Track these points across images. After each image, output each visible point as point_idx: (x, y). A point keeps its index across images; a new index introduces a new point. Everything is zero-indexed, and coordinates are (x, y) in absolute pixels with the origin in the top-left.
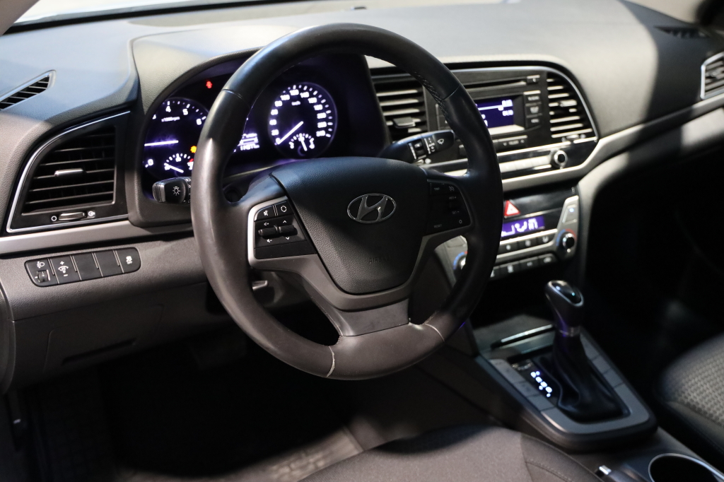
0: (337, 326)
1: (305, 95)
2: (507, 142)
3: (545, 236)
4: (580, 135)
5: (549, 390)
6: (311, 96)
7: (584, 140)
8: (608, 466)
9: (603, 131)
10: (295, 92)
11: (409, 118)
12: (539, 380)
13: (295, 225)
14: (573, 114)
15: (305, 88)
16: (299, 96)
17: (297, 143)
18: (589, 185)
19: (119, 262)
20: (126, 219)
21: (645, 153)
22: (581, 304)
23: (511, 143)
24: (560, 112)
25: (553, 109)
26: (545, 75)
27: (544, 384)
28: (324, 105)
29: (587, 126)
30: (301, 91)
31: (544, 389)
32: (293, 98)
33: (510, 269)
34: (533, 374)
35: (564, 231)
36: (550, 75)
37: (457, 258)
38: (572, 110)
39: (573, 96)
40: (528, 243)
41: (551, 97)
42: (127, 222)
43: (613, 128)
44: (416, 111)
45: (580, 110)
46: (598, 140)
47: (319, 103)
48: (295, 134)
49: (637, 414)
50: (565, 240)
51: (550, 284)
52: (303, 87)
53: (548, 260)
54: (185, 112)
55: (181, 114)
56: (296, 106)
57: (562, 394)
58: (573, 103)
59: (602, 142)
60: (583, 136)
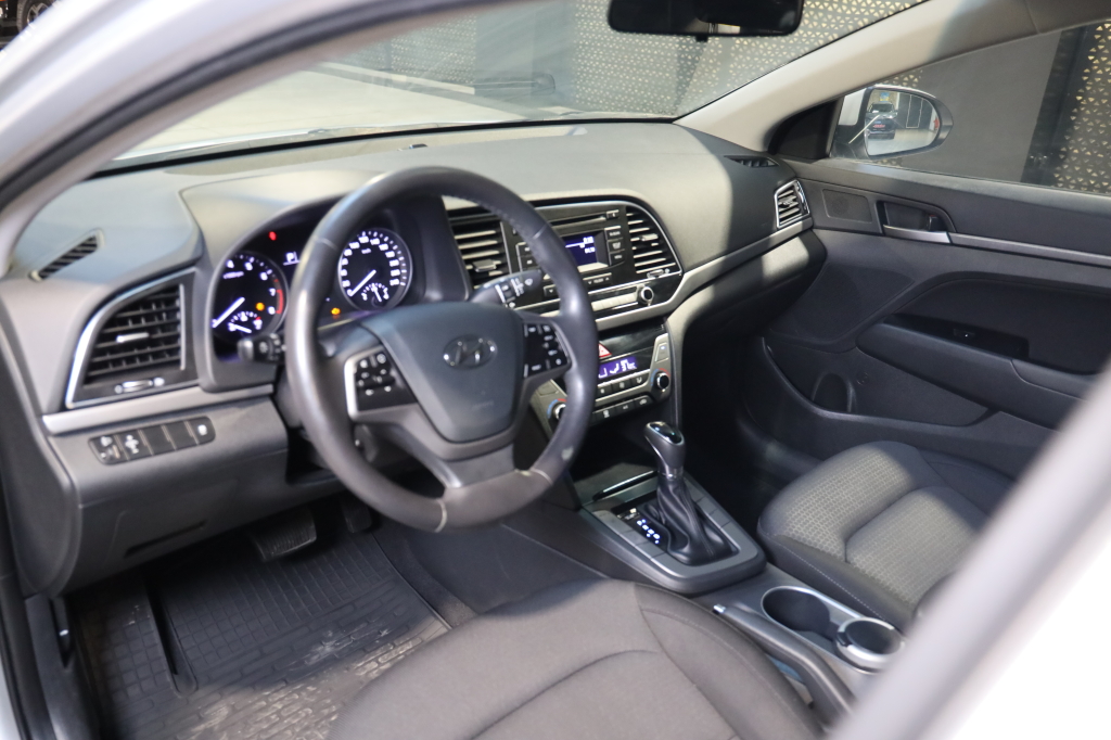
0: (442, 478)
1: (375, 242)
2: (592, 280)
3: (639, 377)
4: (664, 269)
5: (657, 536)
6: (382, 242)
7: (667, 274)
8: (722, 605)
9: (688, 264)
10: (364, 239)
11: (489, 261)
12: (645, 527)
13: (393, 373)
14: (655, 248)
15: (375, 234)
16: (369, 243)
17: (370, 294)
18: (677, 321)
19: (191, 433)
20: (196, 385)
21: (731, 285)
22: (682, 443)
23: (596, 281)
24: (642, 246)
25: (635, 243)
26: (624, 210)
27: (651, 532)
28: (395, 251)
29: (671, 260)
30: (371, 237)
31: (652, 535)
32: (363, 246)
33: (606, 414)
34: (639, 523)
35: (657, 370)
36: (629, 209)
37: (551, 406)
38: (653, 244)
39: (654, 230)
40: (622, 386)
41: (632, 231)
42: (197, 389)
43: (696, 261)
44: (495, 252)
45: (661, 242)
46: (683, 273)
47: (390, 249)
48: (367, 284)
49: (745, 551)
50: (659, 380)
51: (648, 425)
52: (373, 233)
53: (643, 402)
54: (249, 267)
55: (244, 269)
56: (366, 254)
57: (670, 539)
58: (654, 236)
59: (687, 276)
60: (667, 270)
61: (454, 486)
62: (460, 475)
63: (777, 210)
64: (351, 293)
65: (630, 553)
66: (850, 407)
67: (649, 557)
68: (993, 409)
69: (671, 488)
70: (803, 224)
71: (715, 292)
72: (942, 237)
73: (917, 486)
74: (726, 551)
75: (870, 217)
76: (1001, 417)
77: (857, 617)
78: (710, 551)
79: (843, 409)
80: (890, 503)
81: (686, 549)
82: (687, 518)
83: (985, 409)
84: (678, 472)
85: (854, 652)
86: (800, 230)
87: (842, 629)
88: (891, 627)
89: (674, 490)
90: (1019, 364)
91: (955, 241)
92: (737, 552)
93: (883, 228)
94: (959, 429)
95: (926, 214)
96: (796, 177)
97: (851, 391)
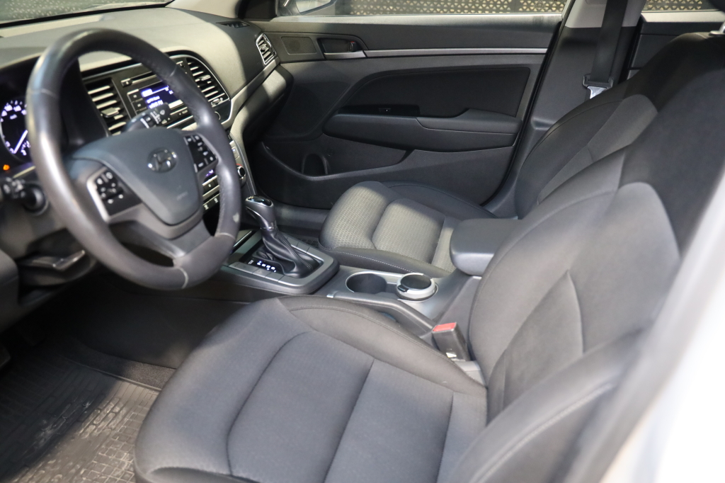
0: (169, 254)
1: (18, 109)
2: (181, 112)
4: (219, 98)
5: (273, 268)
6: (24, 108)
7: (222, 101)
8: (331, 293)
9: (231, 93)
10: (8, 108)
12: (264, 265)
13: (120, 185)
14: (210, 85)
15: (16, 103)
16: (13, 110)
17: (28, 149)
18: (236, 132)
21: (255, 103)
22: (272, 205)
23: (183, 113)
24: (203, 85)
25: (198, 83)
26: (186, 60)
27: (268, 267)
29: (221, 91)
30: (13, 106)
31: (270, 268)
32: (10, 113)
34: (259, 264)
36: (189, 60)
38: (209, 82)
39: (206, 73)
41: (194, 75)
43: (235, 90)
44: (114, 102)
45: (213, 80)
46: (230, 99)
48: (23, 143)
49: (326, 261)
50: (239, 171)
51: (247, 200)
52: (14, 102)
56: (14, 120)
57: (282, 266)
58: (207, 77)
59: (233, 101)
60: (221, 99)
61: (180, 257)
62: (183, 248)
63: (261, 54)
64: (14, 151)
65: (264, 282)
66: (326, 172)
67: (276, 280)
68: (409, 149)
69: (272, 235)
70: (276, 61)
71: (248, 109)
72: (360, 54)
73: (390, 202)
74: (316, 265)
75: (315, 50)
76: (416, 153)
77: (400, 276)
78: (309, 266)
79: (323, 174)
80: (381, 214)
81: (295, 270)
82: (288, 251)
83: (405, 152)
84: (274, 224)
85: (412, 293)
86: (275, 65)
87: (399, 284)
88: (422, 274)
89: (275, 236)
90: (420, 119)
91: (368, 56)
92: (322, 263)
93: (324, 55)
94: (394, 166)
95: (348, 41)
96: (262, 31)
97: (325, 161)
